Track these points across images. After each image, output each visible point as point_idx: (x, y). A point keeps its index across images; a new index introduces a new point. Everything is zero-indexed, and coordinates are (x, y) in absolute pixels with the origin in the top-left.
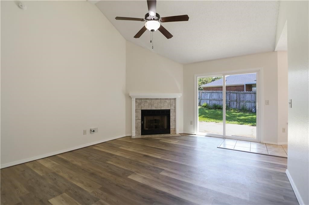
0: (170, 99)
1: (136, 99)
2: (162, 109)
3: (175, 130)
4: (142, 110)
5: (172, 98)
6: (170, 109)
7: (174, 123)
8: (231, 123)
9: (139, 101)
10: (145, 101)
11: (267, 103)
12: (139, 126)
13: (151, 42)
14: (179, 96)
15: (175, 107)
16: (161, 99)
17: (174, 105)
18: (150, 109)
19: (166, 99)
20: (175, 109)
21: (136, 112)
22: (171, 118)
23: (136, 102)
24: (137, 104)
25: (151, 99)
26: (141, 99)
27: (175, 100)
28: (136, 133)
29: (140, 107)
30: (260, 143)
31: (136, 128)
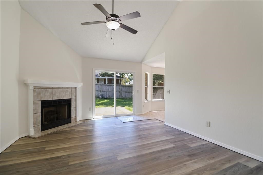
0: (71, 88)
1: (35, 88)
2: (64, 98)
3: (76, 118)
4: (42, 101)
5: (73, 88)
6: (71, 98)
7: (75, 112)
8: (100, 107)
9: (38, 90)
10: (46, 91)
11: (138, 91)
12: (38, 121)
13: (112, 39)
14: (79, 85)
15: (76, 96)
16: (63, 88)
17: (74, 94)
18: (52, 99)
19: (68, 88)
20: (75, 98)
21: (34, 104)
22: (72, 107)
23: (34, 91)
24: (36, 94)
25: (53, 88)
26: (41, 88)
27: (75, 89)
28: (34, 130)
29: (40, 97)
30: (135, 115)
31: (34, 124)
